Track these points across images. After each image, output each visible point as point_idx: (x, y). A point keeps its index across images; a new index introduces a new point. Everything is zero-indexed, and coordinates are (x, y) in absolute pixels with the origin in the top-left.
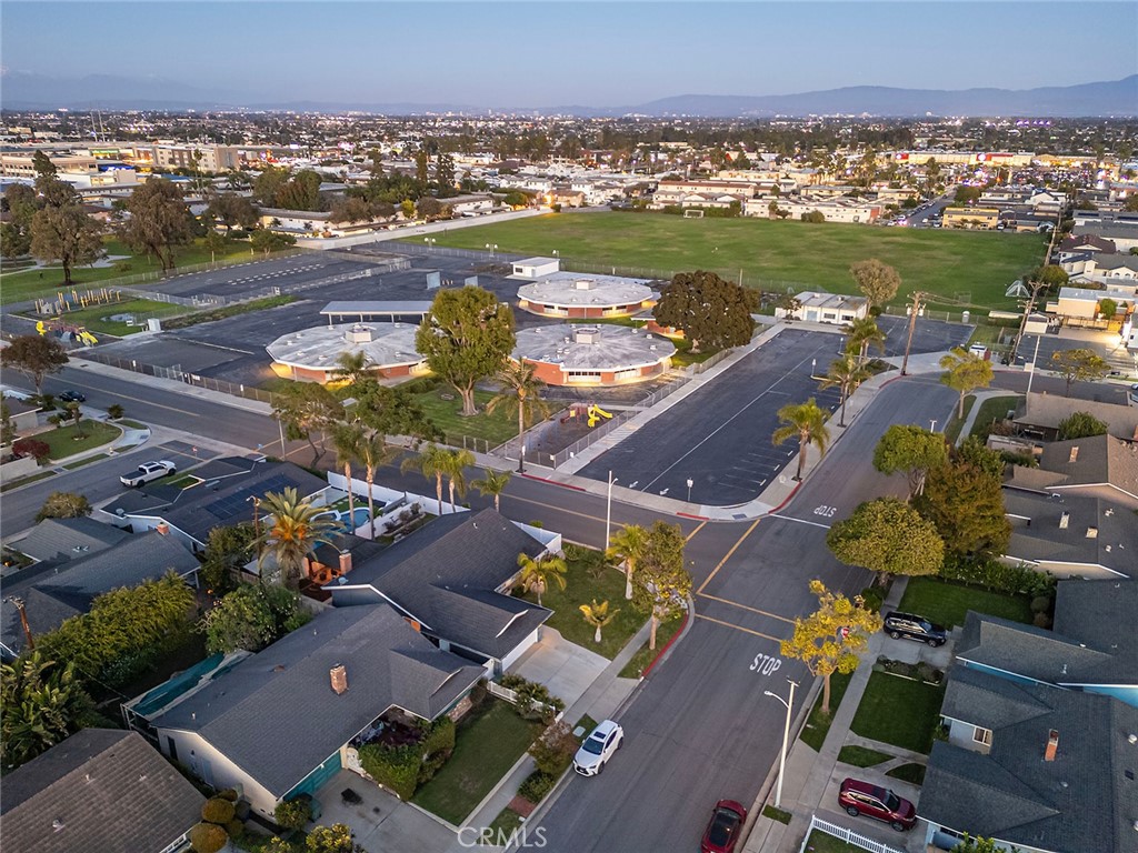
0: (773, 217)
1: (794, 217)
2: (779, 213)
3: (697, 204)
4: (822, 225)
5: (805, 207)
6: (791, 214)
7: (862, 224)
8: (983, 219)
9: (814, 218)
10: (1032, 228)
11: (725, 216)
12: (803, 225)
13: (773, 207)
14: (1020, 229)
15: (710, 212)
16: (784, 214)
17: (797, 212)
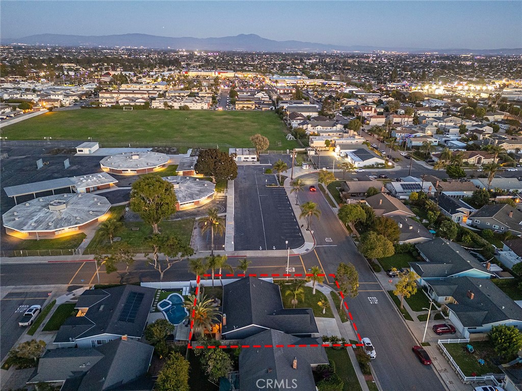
0: (166, 108)
1: (175, 108)
2: (169, 106)
3: (127, 104)
4: (189, 112)
5: (179, 104)
6: (174, 106)
7: (205, 110)
8: (250, 106)
9: (185, 108)
10: (268, 109)
11: (144, 109)
12: (180, 111)
13: (165, 104)
14: (263, 109)
15: (136, 107)
16: (171, 107)
17: (176, 105)
